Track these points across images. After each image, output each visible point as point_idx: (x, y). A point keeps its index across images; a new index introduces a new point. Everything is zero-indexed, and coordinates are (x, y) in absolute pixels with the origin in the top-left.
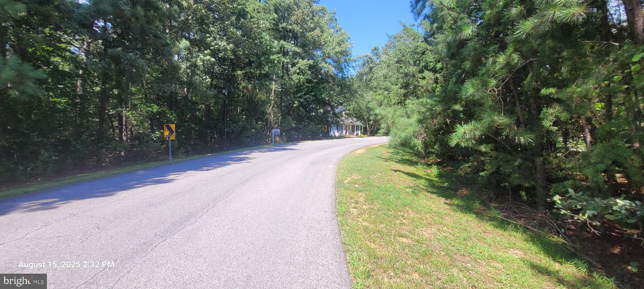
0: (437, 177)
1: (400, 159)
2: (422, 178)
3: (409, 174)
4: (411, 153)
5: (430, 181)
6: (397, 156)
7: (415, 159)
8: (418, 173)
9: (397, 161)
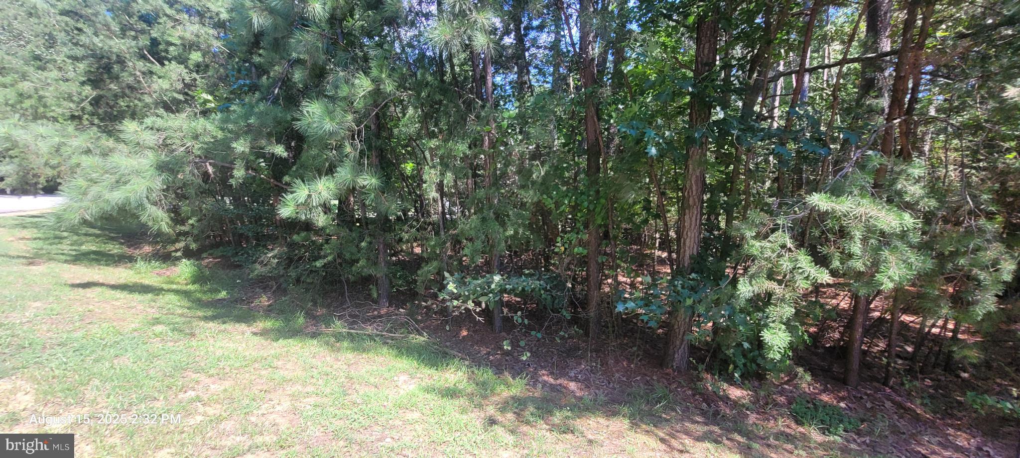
0: (194, 283)
1: (74, 253)
2: (162, 289)
3: (124, 287)
4: (97, 236)
5: (186, 294)
6: (59, 246)
7: (115, 249)
8: (146, 282)
9: (68, 258)
